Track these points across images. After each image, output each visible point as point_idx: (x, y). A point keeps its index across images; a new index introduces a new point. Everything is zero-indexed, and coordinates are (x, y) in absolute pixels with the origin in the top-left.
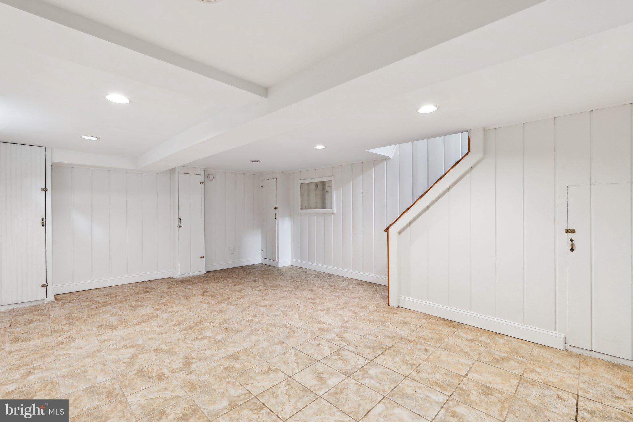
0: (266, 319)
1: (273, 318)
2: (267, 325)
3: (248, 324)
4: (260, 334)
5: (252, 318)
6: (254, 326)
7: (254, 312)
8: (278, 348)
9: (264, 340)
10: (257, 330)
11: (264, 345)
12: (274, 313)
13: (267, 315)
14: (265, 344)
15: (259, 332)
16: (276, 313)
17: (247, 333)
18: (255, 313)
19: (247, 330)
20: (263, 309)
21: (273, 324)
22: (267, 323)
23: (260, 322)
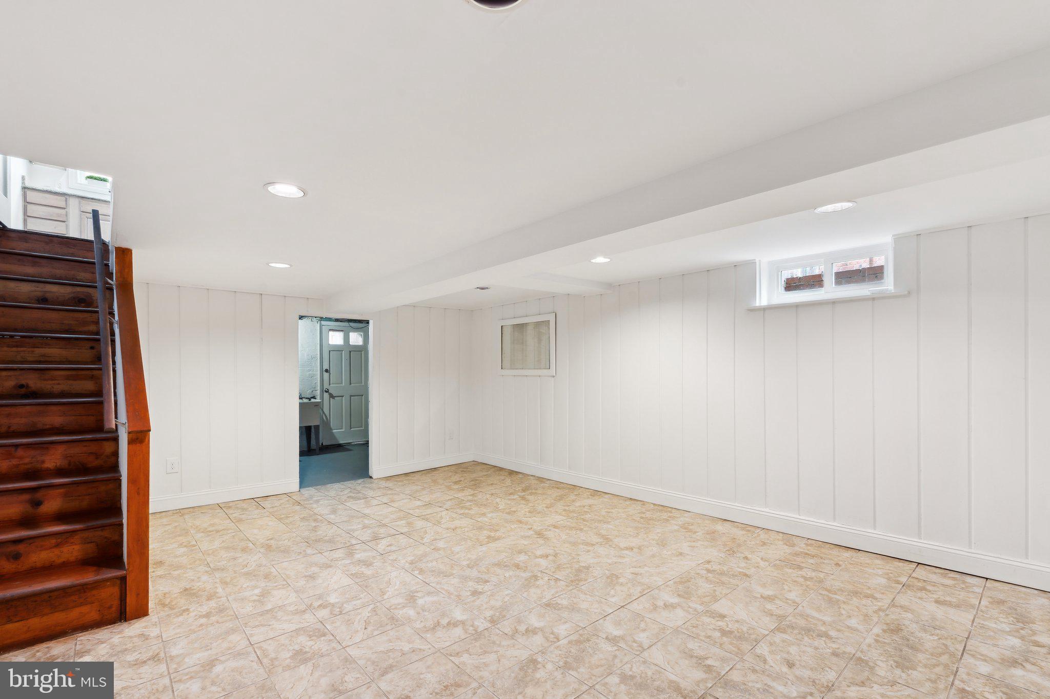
0: (453, 585)
1: (438, 587)
2: (452, 574)
3: (486, 577)
4: (464, 560)
5: (480, 588)
6: (474, 573)
7: (478, 602)
8: (441, 544)
9: (458, 553)
10: (468, 566)
11: (459, 547)
12: (435, 598)
13: (450, 593)
14: (457, 549)
15: (465, 563)
16: (429, 599)
17: (483, 562)
18: (474, 601)
19: (485, 566)
20: (459, 615)
21: (442, 575)
22: (452, 577)
23: (465, 579)
